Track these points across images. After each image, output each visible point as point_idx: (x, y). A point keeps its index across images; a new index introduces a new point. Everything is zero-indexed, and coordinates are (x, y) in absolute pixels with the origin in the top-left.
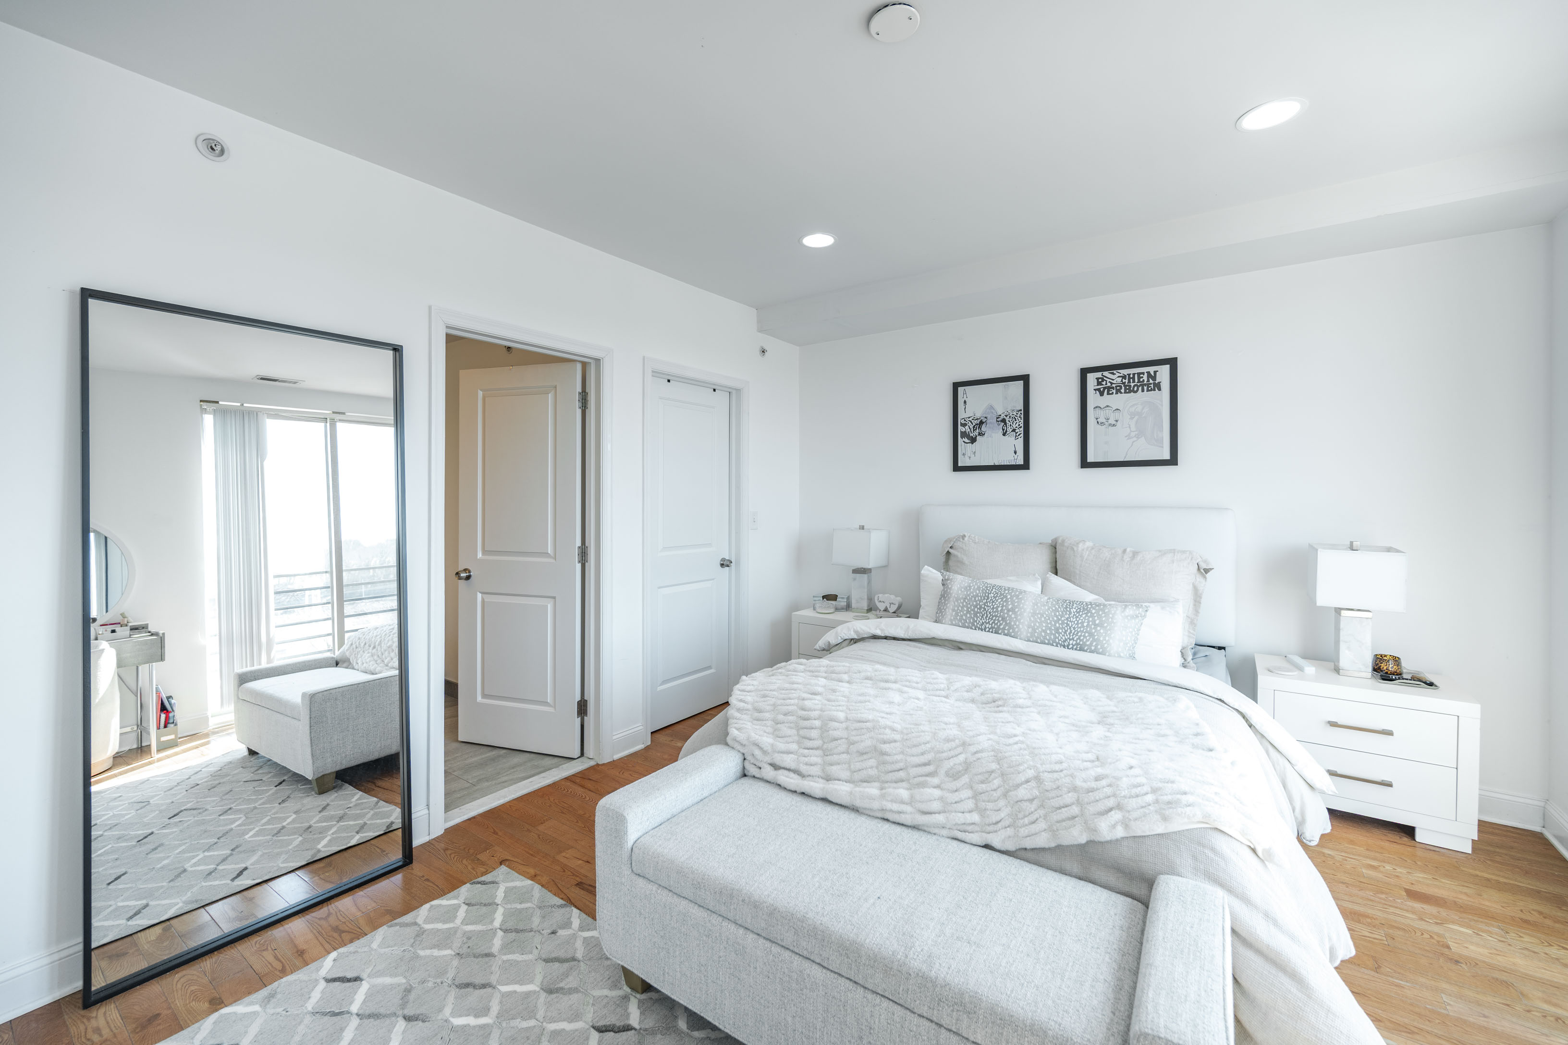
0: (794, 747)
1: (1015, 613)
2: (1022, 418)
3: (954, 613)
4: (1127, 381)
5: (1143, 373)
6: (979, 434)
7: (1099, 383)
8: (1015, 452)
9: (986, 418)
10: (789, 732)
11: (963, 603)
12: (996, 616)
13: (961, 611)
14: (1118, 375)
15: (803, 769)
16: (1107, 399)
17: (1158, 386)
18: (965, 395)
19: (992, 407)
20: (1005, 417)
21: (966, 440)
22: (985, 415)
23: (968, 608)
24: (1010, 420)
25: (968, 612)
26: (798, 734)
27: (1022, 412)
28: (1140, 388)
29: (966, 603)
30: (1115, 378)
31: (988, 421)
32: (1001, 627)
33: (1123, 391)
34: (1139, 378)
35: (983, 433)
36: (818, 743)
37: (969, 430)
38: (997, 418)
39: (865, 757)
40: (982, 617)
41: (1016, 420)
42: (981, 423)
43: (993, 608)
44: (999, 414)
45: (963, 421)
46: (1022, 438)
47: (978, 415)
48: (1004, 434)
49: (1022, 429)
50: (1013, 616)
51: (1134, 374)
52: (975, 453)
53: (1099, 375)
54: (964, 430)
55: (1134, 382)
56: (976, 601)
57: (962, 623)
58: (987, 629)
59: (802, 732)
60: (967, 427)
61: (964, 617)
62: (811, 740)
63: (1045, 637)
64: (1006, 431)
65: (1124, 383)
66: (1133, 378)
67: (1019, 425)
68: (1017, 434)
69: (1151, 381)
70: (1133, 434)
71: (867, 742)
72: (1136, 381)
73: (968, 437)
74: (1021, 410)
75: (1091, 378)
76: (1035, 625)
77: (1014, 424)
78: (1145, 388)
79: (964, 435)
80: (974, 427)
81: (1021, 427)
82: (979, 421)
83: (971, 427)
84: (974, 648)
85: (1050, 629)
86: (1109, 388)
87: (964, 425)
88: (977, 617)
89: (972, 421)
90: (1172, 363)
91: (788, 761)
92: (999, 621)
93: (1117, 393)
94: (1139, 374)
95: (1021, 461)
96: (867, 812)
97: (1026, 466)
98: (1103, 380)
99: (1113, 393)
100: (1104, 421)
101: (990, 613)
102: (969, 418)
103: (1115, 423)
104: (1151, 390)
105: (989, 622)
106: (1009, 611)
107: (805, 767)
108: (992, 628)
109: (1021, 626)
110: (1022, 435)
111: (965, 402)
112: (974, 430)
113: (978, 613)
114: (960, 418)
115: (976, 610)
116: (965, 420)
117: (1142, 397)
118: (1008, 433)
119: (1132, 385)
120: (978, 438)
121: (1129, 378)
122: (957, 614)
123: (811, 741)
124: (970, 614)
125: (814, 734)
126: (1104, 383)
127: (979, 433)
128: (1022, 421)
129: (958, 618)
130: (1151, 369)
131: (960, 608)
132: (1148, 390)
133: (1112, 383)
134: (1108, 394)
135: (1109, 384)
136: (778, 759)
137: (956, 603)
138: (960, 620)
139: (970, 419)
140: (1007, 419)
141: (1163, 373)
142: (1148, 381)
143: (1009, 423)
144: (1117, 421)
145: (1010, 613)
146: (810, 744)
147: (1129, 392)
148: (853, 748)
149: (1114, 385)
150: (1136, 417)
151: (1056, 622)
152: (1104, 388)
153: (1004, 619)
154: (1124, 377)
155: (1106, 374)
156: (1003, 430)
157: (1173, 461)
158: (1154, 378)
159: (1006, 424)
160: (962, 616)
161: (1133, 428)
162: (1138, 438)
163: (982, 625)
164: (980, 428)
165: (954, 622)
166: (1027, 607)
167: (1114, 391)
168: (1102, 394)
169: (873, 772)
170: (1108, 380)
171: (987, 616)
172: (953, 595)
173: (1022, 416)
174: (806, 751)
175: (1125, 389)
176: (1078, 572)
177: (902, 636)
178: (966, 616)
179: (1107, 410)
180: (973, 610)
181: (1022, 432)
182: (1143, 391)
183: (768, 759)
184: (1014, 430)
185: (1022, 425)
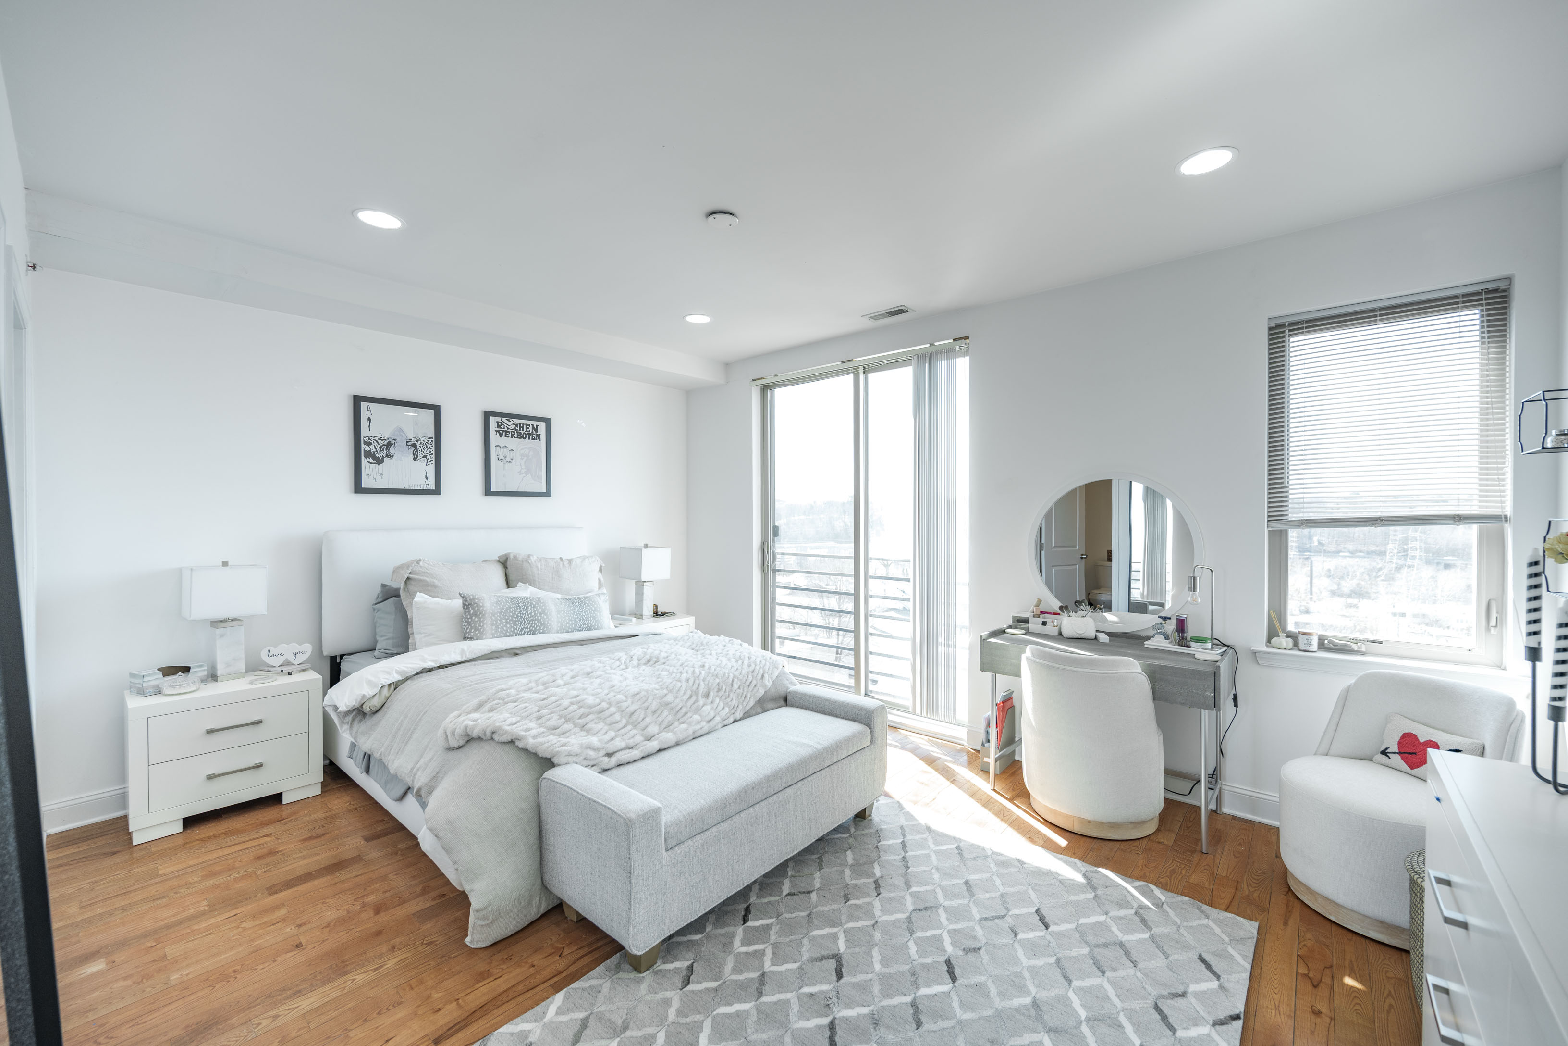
0: (612, 734)
1: (546, 614)
2: (434, 446)
3: (494, 627)
4: (518, 429)
5: (529, 425)
6: (387, 456)
7: (499, 427)
8: (427, 478)
9: (394, 440)
10: (601, 725)
11: (500, 617)
12: (532, 620)
13: (500, 624)
14: (512, 422)
15: (631, 742)
16: (504, 441)
17: (538, 437)
18: (369, 412)
19: (401, 430)
20: (416, 442)
21: (371, 460)
22: (393, 437)
23: (506, 620)
24: (421, 445)
25: (507, 623)
26: (606, 723)
27: (433, 440)
28: (527, 436)
29: (503, 615)
30: (511, 424)
31: (396, 444)
32: (538, 628)
33: (516, 436)
34: (527, 428)
35: (392, 455)
36: (624, 721)
37: (374, 450)
38: (407, 442)
39: (659, 712)
40: (521, 624)
41: (427, 447)
42: (389, 445)
43: (528, 615)
44: (409, 438)
45: (367, 440)
46: (434, 465)
47: (386, 435)
48: (415, 459)
49: (433, 456)
50: (545, 617)
51: (523, 424)
52: (381, 475)
53: (499, 419)
54: (369, 449)
55: (523, 430)
56: (512, 612)
57: (503, 634)
58: (526, 633)
59: (608, 721)
60: (372, 447)
61: (505, 628)
62: (618, 722)
63: (569, 628)
64: (417, 456)
65: (517, 430)
66: (523, 427)
67: (430, 452)
68: (429, 461)
69: (534, 433)
70: (523, 471)
71: (654, 705)
72: (525, 430)
73: (374, 457)
74: (432, 438)
75: (493, 420)
76: (562, 620)
77: (426, 450)
78: (531, 436)
79: (368, 454)
80: (380, 447)
81: (432, 454)
82: (386, 442)
83: (378, 447)
84: (528, 649)
85: (571, 620)
86: (506, 432)
87: (369, 444)
88: (517, 625)
89: (379, 441)
90: (547, 421)
91: (619, 743)
92: (535, 624)
93: (511, 437)
94: (527, 425)
95: (432, 487)
96: (685, 740)
97: (437, 491)
98: (502, 425)
99: (509, 437)
100: (503, 458)
101: (527, 619)
102: (375, 437)
103: (510, 460)
104: (534, 439)
105: (527, 627)
106: (541, 614)
107: (631, 741)
108: (530, 631)
109: (552, 623)
110: (433, 462)
111: (369, 419)
112: (380, 451)
113: (516, 621)
114: (363, 434)
115: (514, 619)
116: (369, 439)
117: (528, 442)
118: (419, 458)
119: (522, 432)
120: (385, 459)
121: (520, 427)
122: (497, 627)
123: (620, 723)
124: (510, 624)
125: (617, 717)
126: (503, 427)
127: (387, 454)
128: (433, 448)
129: (499, 630)
130: (535, 423)
131: (499, 621)
132: (532, 439)
133: (508, 429)
134: (506, 436)
135: (506, 429)
136: (611, 748)
137: (493, 618)
138: (502, 632)
139: (376, 439)
140: (418, 444)
141: (542, 426)
142: (532, 432)
143: (420, 449)
144: (512, 459)
145: (543, 615)
146: (621, 725)
147: (520, 438)
148: (649, 711)
149: (509, 430)
150: (525, 458)
151: (573, 614)
152: (503, 431)
153: (539, 621)
154: (517, 425)
155: (504, 419)
156: (414, 454)
157: (548, 494)
158: (536, 431)
159: (416, 448)
160: (502, 628)
161: (523, 467)
162: (526, 474)
163: (521, 631)
164: (388, 449)
165: (496, 635)
166: (552, 608)
167: (510, 435)
168: (501, 436)
169: (670, 718)
170: (506, 425)
171: (525, 623)
172: (488, 611)
173: (433, 444)
174: (623, 730)
175: (518, 435)
176: (537, 579)
177: (460, 659)
178: (506, 627)
179: (506, 451)
180: (512, 620)
181: (434, 459)
182: (529, 439)
183: (603, 752)
184: (425, 456)
185: (433, 452)
